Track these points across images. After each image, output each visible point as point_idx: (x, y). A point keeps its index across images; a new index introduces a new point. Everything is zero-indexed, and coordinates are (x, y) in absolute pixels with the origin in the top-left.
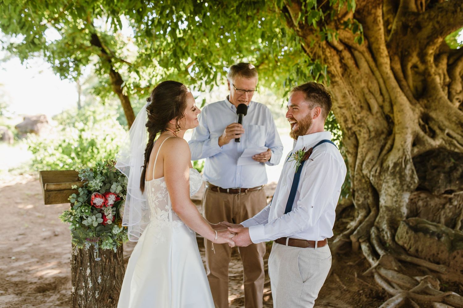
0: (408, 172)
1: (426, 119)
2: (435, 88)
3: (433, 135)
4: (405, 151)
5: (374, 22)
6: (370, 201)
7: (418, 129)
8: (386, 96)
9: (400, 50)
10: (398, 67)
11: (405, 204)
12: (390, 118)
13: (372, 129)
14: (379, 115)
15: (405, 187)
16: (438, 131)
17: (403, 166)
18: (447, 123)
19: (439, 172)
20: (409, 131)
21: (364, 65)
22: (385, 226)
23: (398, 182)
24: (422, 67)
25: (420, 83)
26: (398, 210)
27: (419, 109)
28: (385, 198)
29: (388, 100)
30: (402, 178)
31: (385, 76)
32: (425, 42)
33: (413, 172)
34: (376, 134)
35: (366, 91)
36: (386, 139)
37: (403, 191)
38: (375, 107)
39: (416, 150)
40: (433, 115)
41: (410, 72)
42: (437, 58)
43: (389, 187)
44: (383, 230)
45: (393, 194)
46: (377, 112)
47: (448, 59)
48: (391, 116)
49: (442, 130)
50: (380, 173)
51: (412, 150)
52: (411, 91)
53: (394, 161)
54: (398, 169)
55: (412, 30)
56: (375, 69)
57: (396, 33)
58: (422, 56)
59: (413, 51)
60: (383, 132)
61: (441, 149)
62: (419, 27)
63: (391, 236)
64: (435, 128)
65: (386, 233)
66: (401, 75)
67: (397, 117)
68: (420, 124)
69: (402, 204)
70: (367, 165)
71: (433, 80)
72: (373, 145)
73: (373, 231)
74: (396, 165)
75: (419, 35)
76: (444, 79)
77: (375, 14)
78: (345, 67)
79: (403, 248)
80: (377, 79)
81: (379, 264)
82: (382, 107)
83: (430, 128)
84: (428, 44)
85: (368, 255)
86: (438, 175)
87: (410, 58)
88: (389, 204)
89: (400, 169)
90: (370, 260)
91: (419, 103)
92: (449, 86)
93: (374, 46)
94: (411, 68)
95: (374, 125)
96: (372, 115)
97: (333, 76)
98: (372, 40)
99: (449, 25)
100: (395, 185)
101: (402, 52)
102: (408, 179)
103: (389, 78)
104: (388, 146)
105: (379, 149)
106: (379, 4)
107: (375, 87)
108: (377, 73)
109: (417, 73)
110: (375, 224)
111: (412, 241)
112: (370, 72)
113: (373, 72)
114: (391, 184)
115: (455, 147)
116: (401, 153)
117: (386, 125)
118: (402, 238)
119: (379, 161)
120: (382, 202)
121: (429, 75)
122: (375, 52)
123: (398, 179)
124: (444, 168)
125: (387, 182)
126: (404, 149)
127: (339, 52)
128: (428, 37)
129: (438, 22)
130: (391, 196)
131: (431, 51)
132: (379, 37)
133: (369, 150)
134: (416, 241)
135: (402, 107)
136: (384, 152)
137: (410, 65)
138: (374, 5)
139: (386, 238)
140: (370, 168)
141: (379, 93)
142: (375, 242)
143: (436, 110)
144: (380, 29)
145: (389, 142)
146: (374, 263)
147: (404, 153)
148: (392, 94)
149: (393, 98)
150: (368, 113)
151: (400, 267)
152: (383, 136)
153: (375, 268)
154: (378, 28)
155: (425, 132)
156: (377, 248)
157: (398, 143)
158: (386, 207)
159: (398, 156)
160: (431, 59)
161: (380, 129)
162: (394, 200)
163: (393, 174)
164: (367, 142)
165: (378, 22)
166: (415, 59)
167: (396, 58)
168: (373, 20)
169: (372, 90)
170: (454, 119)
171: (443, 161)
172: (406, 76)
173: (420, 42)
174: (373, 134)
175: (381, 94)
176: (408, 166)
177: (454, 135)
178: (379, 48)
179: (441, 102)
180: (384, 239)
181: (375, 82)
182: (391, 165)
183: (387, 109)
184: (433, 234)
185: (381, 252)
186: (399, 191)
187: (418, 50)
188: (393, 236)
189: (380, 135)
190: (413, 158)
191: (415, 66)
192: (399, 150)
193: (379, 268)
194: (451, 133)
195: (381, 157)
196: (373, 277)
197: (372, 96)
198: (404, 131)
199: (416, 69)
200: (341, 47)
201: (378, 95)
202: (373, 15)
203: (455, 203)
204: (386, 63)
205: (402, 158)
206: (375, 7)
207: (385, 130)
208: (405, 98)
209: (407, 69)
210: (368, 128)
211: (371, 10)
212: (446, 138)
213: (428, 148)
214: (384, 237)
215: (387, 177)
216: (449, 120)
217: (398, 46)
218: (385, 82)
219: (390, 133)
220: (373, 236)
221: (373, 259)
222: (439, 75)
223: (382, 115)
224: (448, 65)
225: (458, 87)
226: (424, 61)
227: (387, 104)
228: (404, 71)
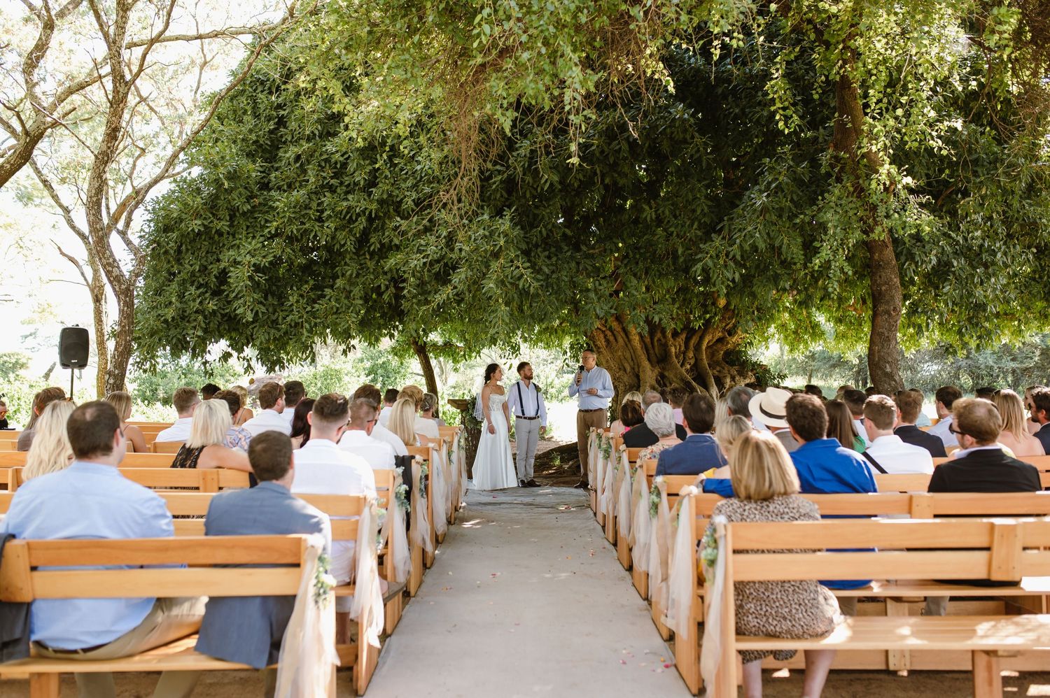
1: (662, 376)
2: (670, 356)
7: (654, 383)
8: (636, 361)
10: (648, 340)
18: (675, 379)
21: (620, 340)
24: (663, 341)
25: (661, 353)
27: (657, 370)
29: (637, 364)
31: (634, 348)
35: (622, 358)
38: (628, 369)
40: (666, 374)
41: (656, 344)
46: (630, 372)
47: (687, 334)
49: (671, 384)
52: (654, 358)
56: (628, 343)
58: (664, 333)
59: (657, 329)
66: (650, 346)
67: (641, 375)
68: (656, 380)
71: (670, 350)
76: (680, 348)
78: (608, 341)
80: (630, 351)
82: (634, 369)
83: (664, 382)
87: (656, 334)
91: (658, 365)
92: (684, 353)
95: (628, 381)
96: (627, 374)
97: (599, 348)
101: (651, 330)
103: (636, 349)
107: (628, 355)
108: (630, 346)
109: (661, 344)
112: (625, 344)
117: (637, 381)
121: (668, 346)
127: (603, 332)
135: (646, 368)
137: (656, 339)
143: (670, 371)
148: (639, 360)
149: (640, 363)
150: (624, 373)
155: (660, 385)
160: (670, 336)
161: (633, 384)
166: (659, 335)
167: (647, 335)
169: (626, 357)
170: (679, 376)
172: (652, 347)
174: (628, 387)
175: (632, 360)
179: (673, 365)
181: (628, 352)
183: (636, 370)
187: (660, 328)
197: (626, 362)
198: (644, 384)
199: (660, 342)
200: (604, 329)
201: (630, 360)
204: (635, 339)
207: (636, 384)
208: (647, 363)
210: (624, 383)
222: (675, 346)
223: (633, 374)
224: (686, 338)
225: (691, 354)
226: (665, 337)
227: (636, 367)
228: (652, 343)
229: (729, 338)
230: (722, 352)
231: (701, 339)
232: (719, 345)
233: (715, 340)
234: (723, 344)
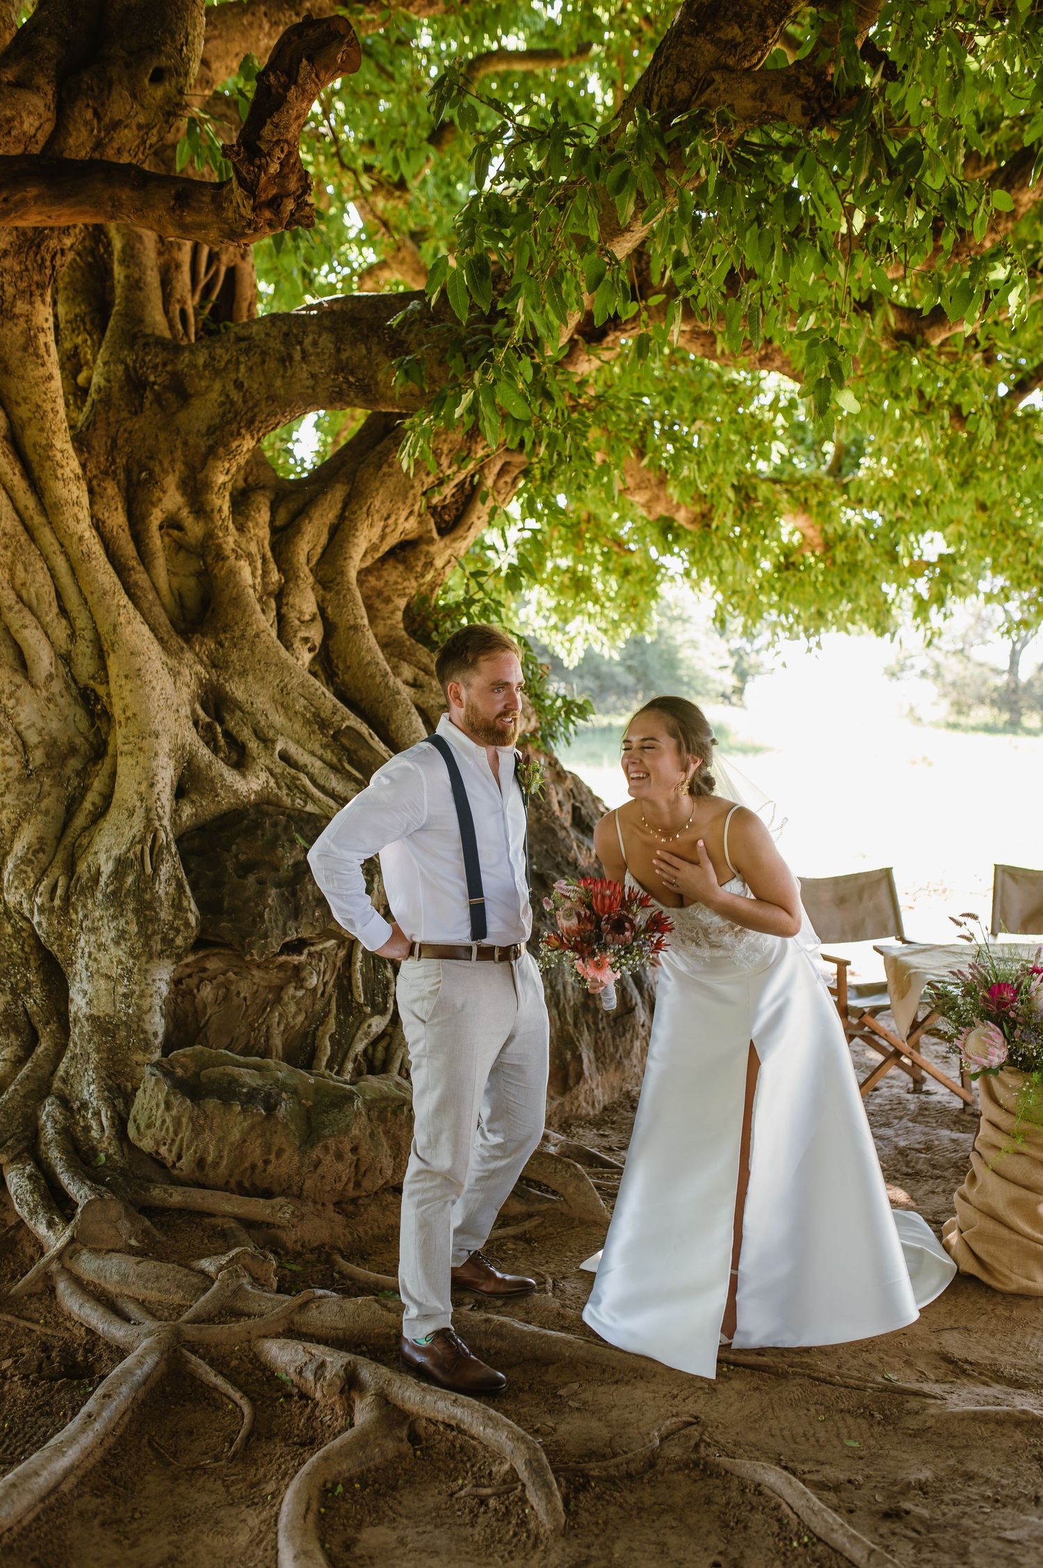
0: (162, 889)
2: (238, 601)
3: (240, 760)
4: (153, 815)
5: (25, 349)
6: (34, 1002)
7: (191, 737)
8: (82, 622)
9: (121, 461)
10: (117, 519)
11: (157, 1002)
12: (98, 699)
13: (32, 738)
14: (57, 686)
15: (157, 946)
16: (253, 745)
17: (149, 870)
18: (278, 719)
19: (261, 882)
20: (164, 745)
22: (89, 1090)
23: (134, 928)
24: (195, 529)
25: (192, 582)
26: (136, 1025)
27: (193, 671)
28: (86, 986)
29: (88, 634)
30: (145, 910)
31: (74, 550)
32: (203, 444)
33: (180, 887)
34: (48, 755)
35: (7, 596)
36: (84, 774)
37: (151, 957)
38: (43, 660)
39: (187, 811)
40: (236, 689)
41: (157, 541)
42: (241, 500)
43: (101, 947)
44: (84, 1106)
45: (116, 971)
46: (50, 677)
47: (274, 509)
48: (101, 690)
49: (267, 742)
50: (66, 899)
51: (176, 812)
52: (163, 605)
53: (116, 852)
54: (130, 880)
55: (158, 399)
56: (38, 520)
57: (106, 401)
58: (195, 490)
59: (164, 471)
60: (73, 750)
61: (265, 803)
62: (181, 391)
63: (113, 1125)
64: (246, 734)
65: (97, 1114)
66: (129, 549)
67: (120, 697)
68: (196, 724)
69: (146, 1004)
70: (18, 871)
71: (233, 573)
72: (40, 798)
73: (49, 1112)
74: (122, 865)
75: (182, 417)
76: (265, 573)
77: (28, 320)
79: (156, 1160)
80: (46, 559)
81: (72, 1240)
82: (66, 659)
83: (227, 734)
84: (211, 452)
85: (33, 1212)
86: (261, 894)
87: (158, 494)
88: (104, 1007)
89: (137, 880)
90: (42, 1230)
91: (192, 648)
92: (280, 595)
93: (31, 435)
94: (161, 527)
95: (40, 724)
96: (34, 686)
98: (23, 412)
99: (272, 398)
100: (121, 936)
101: (128, 471)
102: (165, 914)
103: (88, 556)
104: (92, 798)
105: (61, 810)
106: (41, 286)
107: (39, 585)
108: (47, 536)
109: (179, 547)
110: (57, 1084)
111: (186, 1133)
112: (20, 528)
113: (28, 529)
114: (107, 935)
115: (308, 796)
116: (138, 823)
117: (84, 725)
118: (149, 1126)
119: (60, 856)
120: (79, 1004)
121: (220, 557)
122: (33, 457)
123: (130, 915)
124: (276, 869)
125: (94, 930)
126: (148, 810)
128: (211, 431)
129: (239, 385)
130: (108, 977)
131: (223, 476)
132: (48, 406)
133: (22, 817)
134: (197, 1131)
135: (138, 663)
136: (80, 820)
137: (156, 517)
138: (23, 285)
139: (95, 1134)
140: (30, 884)
141: (55, 609)
142: (55, 1155)
143: (243, 673)
144: (50, 378)
145: (98, 784)
146: (54, 1239)
147: (149, 820)
148: (100, 615)
149: (104, 629)
150: (18, 679)
151: (145, 1232)
152: (74, 763)
153: (60, 1256)
154: (41, 372)
155: (216, 750)
156: (65, 1179)
157: (126, 789)
158: (92, 1018)
159: (128, 834)
160: (222, 503)
161: (63, 739)
162: (121, 990)
163: (115, 899)
164: (17, 787)
165: (42, 351)
166: (171, 499)
167: (111, 489)
168: (22, 340)
169: (30, 594)
170: (300, 705)
171: (273, 844)
172: (144, 556)
173: (185, 444)
174: (38, 757)
175: (63, 612)
176: (165, 870)
177: (303, 757)
178: (52, 446)
179: (260, 647)
180: (89, 1139)
181: (40, 565)
182: (107, 868)
184: (251, 1097)
185: (79, 1192)
186: (136, 958)
187: (179, 466)
188: (120, 1123)
189: (64, 758)
190: (178, 841)
191: (172, 524)
192: (131, 814)
193: (75, 1254)
194: (293, 750)
195: (68, 840)
196: (53, 1290)
197: (29, 618)
198: (145, 744)
199: (175, 533)
201: (51, 614)
202: (22, 324)
203: (313, 981)
204: (77, 503)
205: (142, 841)
206: (28, 295)
207: (79, 741)
208: (145, 629)
209: (147, 530)
210: (19, 734)
211: (13, 305)
212: (280, 767)
213: (225, 802)
214: (87, 1129)
215: (94, 909)
216: (286, 708)
217: (113, 447)
218: (73, 570)
219: (99, 750)
220: (49, 1132)
221: (51, 1225)
222: (250, 558)
223: (68, 688)
224: (274, 530)
225: (306, 602)
226: (200, 509)
227: (83, 649)
228: (139, 538)
229: (439, 544)
230: (402, 603)
231: (339, 535)
232: (393, 574)
233: (385, 547)
234: (409, 568)
